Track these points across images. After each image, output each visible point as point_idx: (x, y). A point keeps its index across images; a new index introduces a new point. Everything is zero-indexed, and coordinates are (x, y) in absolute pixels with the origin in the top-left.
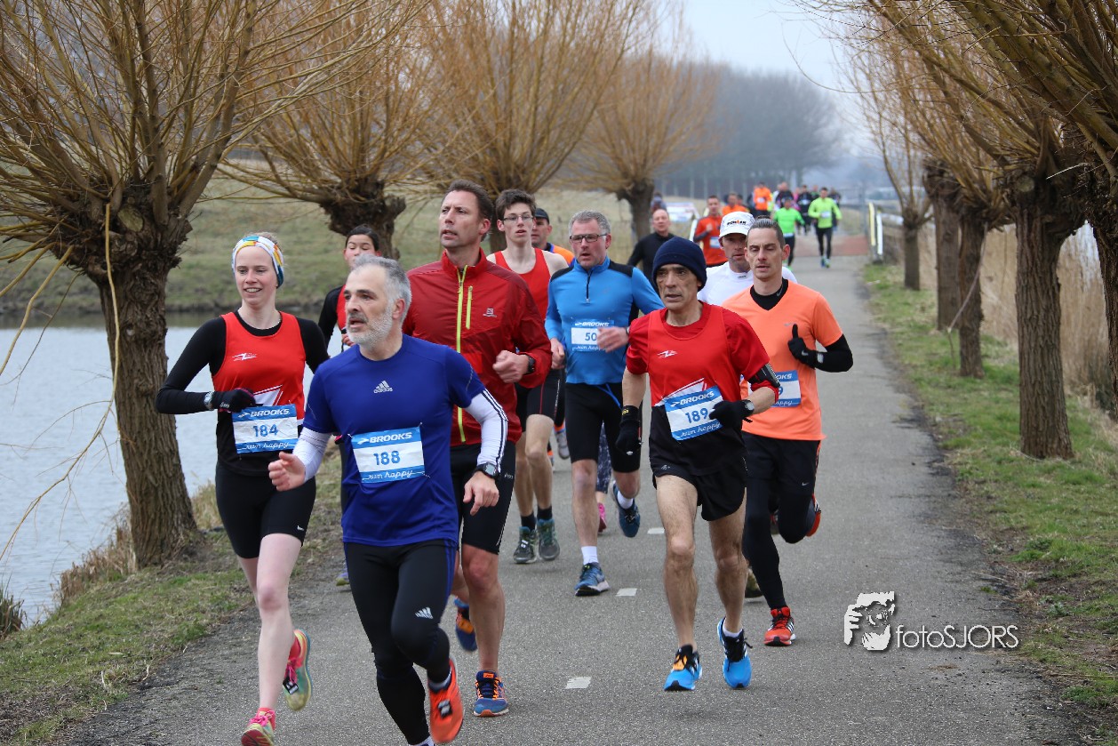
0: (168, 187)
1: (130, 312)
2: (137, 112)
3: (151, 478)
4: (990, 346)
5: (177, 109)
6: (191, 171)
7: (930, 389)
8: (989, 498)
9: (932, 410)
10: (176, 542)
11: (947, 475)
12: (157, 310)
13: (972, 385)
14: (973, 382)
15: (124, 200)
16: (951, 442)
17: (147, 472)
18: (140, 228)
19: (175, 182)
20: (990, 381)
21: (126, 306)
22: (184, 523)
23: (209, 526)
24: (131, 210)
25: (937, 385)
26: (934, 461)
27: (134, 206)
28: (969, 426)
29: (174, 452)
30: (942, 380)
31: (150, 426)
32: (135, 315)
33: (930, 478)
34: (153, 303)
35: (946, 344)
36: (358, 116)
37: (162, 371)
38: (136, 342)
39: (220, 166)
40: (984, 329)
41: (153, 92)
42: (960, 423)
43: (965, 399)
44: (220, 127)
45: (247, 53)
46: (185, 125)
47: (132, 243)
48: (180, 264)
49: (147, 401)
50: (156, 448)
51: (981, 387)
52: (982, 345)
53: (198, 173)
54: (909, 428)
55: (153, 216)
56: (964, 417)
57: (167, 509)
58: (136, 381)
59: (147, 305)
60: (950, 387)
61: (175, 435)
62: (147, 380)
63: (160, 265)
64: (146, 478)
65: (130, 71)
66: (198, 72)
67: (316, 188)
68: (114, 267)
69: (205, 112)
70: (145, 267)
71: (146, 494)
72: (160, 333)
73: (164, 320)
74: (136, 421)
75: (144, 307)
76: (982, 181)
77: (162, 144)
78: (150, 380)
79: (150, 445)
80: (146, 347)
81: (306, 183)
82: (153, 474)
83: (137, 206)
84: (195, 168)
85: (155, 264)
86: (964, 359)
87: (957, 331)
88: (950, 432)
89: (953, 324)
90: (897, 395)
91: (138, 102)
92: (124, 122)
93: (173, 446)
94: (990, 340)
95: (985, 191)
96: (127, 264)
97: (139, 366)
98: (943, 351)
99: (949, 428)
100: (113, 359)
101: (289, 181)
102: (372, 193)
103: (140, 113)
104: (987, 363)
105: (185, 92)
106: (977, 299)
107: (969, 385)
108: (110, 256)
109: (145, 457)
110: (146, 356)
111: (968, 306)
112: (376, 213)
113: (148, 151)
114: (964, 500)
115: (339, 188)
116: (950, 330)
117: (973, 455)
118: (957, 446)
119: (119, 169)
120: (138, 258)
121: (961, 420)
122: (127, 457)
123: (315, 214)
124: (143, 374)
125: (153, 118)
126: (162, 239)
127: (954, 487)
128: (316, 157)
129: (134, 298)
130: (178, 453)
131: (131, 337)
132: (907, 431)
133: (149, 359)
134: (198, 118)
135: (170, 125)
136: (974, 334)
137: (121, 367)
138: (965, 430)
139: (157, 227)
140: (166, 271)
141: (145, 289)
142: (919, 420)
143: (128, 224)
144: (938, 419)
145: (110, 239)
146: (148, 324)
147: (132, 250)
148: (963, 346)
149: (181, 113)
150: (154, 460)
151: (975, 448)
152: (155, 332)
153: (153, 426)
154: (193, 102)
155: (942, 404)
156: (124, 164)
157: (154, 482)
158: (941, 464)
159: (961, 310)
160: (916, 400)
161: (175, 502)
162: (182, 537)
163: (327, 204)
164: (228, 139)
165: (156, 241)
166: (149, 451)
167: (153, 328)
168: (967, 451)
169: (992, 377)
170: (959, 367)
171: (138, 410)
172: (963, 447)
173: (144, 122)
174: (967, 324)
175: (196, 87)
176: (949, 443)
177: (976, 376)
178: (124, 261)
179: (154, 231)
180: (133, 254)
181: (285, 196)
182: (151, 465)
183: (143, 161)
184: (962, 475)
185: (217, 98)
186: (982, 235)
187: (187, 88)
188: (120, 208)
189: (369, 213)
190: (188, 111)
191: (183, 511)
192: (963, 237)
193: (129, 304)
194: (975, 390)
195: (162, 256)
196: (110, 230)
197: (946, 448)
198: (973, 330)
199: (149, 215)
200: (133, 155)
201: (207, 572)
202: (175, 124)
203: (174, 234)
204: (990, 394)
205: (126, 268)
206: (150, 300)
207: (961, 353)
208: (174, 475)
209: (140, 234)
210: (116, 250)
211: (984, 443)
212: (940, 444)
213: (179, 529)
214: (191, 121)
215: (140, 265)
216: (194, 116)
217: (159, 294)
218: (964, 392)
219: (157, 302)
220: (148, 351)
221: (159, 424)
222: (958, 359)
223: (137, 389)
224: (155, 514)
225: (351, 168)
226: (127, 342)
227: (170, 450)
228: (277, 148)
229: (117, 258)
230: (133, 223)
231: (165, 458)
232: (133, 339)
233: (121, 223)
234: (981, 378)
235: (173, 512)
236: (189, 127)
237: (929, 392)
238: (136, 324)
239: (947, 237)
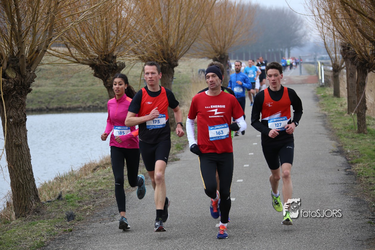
0: (26, 60)
1: (11, 112)
2: (13, 29)
3: (21, 180)
4: (370, 120)
5: (30, 27)
6: (36, 53)
7: (345, 139)
8: (371, 184)
9: (346, 147)
10: (31, 207)
11: (352, 174)
12: (22, 111)
13: (363, 137)
14: (363, 136)
15: (8, 65)
16: (354, 161)
17: (19, 178)
18: (15, 77)
19: (29, 58)
20: (370, 135)
21: (9, 109)
22: (35, 199)
23: (45, 200)
24: (11, 69)
25: (348, 137)
26: (347, 169)
27: (12, 67)
28: (362, 154)
29: (30, 170)
30: (350, 135)
31: (20, 159)
32: (13, 113)
33: (346, 176)
34: (21, 108)
35: (352, 120)
36: (105, 28)
37: (25, 136)
38: (14, 124)
39: (48, 50)
40: (367, 113)
41: (19, 20)
42: (358, 153)
43: (360, 143)
44: (47, 34)
45: (58, 3)
46: (33, 34)
47: (12, 83)
48: (32, 92)
49: (19, 149)
50: (23, 168)
51: (366, 138)
52: (367, 120)
53: (39, 53)
54: (336, 155)
55: (20, 71)
56: (359, 150)
57: (27, 193)
58: (14, 140)
59: (18, 109)
60: (353, 138)
61: (30, 163)
62: (19, 140)
63: (24, 92)
64: (19, 180)
65: (9, 11)
66: (38, 12)
67: (88, 59)
68: (4, 93)
69: (41, 28)
70: (17, 93)
71: (19, 187)
72: (24, 120)
73: (25, 115)
74: (14, 157)
75: (17, 109)
76: (366, 52)
77: (24, 41)
78: (20, 140)
79: (20, 167)
80: (18, 126)
81: (84, 57)
82: (22, 179)
83: (14, 68)
84: (37, 51)
85: (21, 92)
86: (359, 126)
87: (356, 114)
88: (353, 157)
89: (354, 111)
90: (331, 141)
91: (13, 24)
92: (7, 32)
93: (30, 167)
94: (370, 118)
95: (367, 56)
96: (10, 92)
97: (15, 134)
98: (350, 123)
99: (353, 155)
100: (4, 131)
101: (77, 56)
102: (111, 61)
103: (14, 29)
104: (369, 127)
105: (32, 20)
106: (364, 101)
107: (361, 137)
108: (2, 89)
109: (18, 172)
110: (18, 130)
111: (360, 104)
112: (113, 69)
113: (18, 45)
114: (360, 185)
115: (97, 59)
116: (353, 114)
117: (363, 166)
118: (357, 163)
119: (6, 52)
120: (14, 89)
121: (358, 152)
122: (11, 172)
123: (88, 69)
124: (17, 137)
125: (19, 31)
126: (24, 81)
127: (356, 179)
128: (88, 46)
129: (13, 106)
130: (32, 170)
131: (12, 122)
132: (335, 156)
133: (19, 131)
134: (39, 30)
135: (26, 34)
136: (363, 116)
137: (8, 135)
138: (360, 156)
139: (22, 76)
140: (26, 94)
141: (17, 102)
142: (340, 152)
143: (10, 75)
144: (348, 151)
145: (2, 82)
146: (19, 117)
147: (12, 86)
148: (358, 121)
149: (31, 29)
150: (22, 173)
151: (364, 163)
152: (22, 120)
153: (21, 159)
154: (36, 24)
155: (350, 145)
156: (7, 50)
157: (22, 182)
158: (350, 170)
159: (357, 106)
160: (339, 143)
161: (31, 190)
162: (34, 205)
163: (92, 66)
164: (51, 39)
165: (22, 82)
166: (20, 169)
167: (21, 118)
168: (361, 164)
169: (371, 133)
170: (357, 129)
171: (15, 152)
172: (359, 163)
173: (16, 33)
174: (360, 111)
175: (37, 18)
176: (353, 161)
177: (364, 133)
178: (8, 91)
179: (21, 78)
180: (12, 88)
181: (75, 62)
182: (21, 175)
183: (16, 49)
184: (359, 174)
185: (46, 22)
186: (366, 74)
187: (33, 18)
188: (6, 69)
189: (110, 69)
190: (34, 28)
191: (34, 194)
192: (358, 75)
193: (11, 108)
194: (364, 139)
195: (24, 88)
196: (2, 78)
197: (352, 163)
198: (363, 114)
199: (18, 71)
200: (11, 46)
201: (44, 219)
202: (29, 33)
203: (29, 79)
204: (370, 141)
205: (9, 94)
206: (20, 106)
207: (358, 124)
208: (30, 179)
209: (15, 79)
210: (5, 86)
211: (368, 161)
212: (350, 162)
213: (33, 202)
214: (35, 32)
215: (15, 92)
216: (37, 30)
217: (23, 104)
218: (359, 140)
219: (22, 107)
220: (19, 128)
221: (24, 158)
222: (357, 126)
223: (15, 143)
224: (23, 195)
225: (103, 51)
226: (10, 124)
227: (29, 169)
228: (72, 43)
229: (6, 89)
230: (12, 74)
231: (27, 172)
232: (13, 123)
233: (7, 75)
234: (366, 134)
235: (30, 195)
236: (34, 34)
237: (345, 140)
238: (14, 117)
239: (351, 75)
